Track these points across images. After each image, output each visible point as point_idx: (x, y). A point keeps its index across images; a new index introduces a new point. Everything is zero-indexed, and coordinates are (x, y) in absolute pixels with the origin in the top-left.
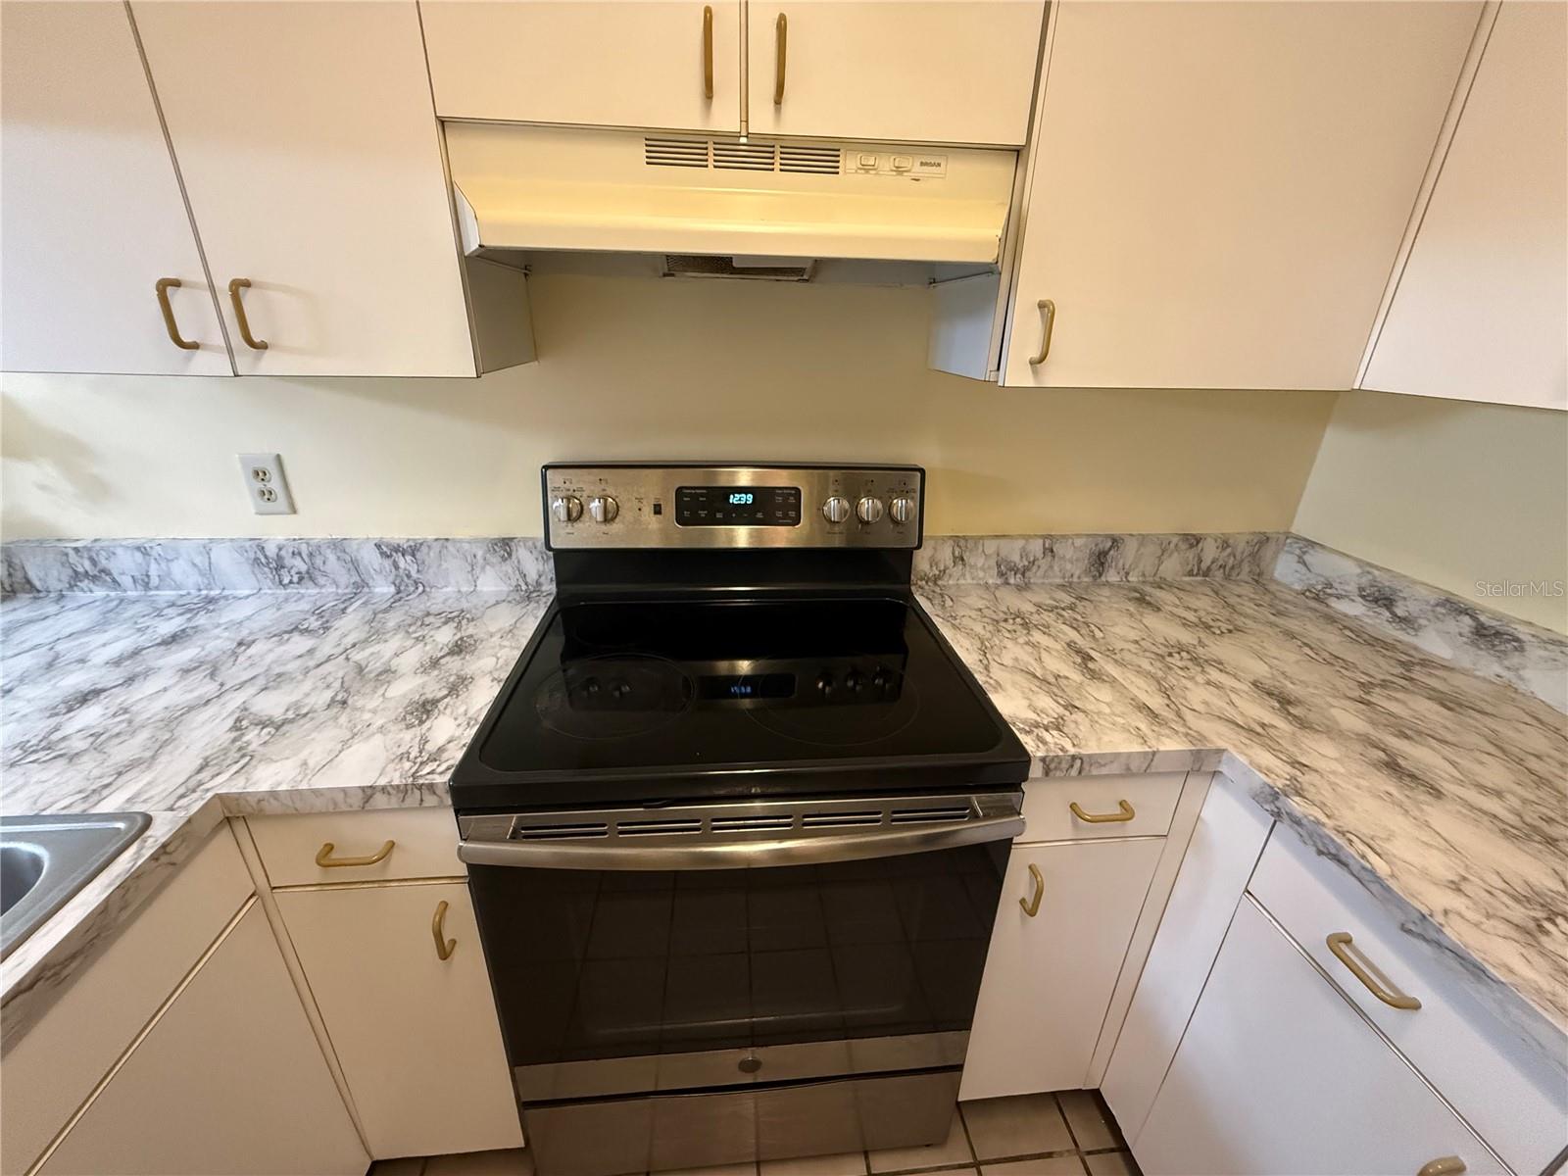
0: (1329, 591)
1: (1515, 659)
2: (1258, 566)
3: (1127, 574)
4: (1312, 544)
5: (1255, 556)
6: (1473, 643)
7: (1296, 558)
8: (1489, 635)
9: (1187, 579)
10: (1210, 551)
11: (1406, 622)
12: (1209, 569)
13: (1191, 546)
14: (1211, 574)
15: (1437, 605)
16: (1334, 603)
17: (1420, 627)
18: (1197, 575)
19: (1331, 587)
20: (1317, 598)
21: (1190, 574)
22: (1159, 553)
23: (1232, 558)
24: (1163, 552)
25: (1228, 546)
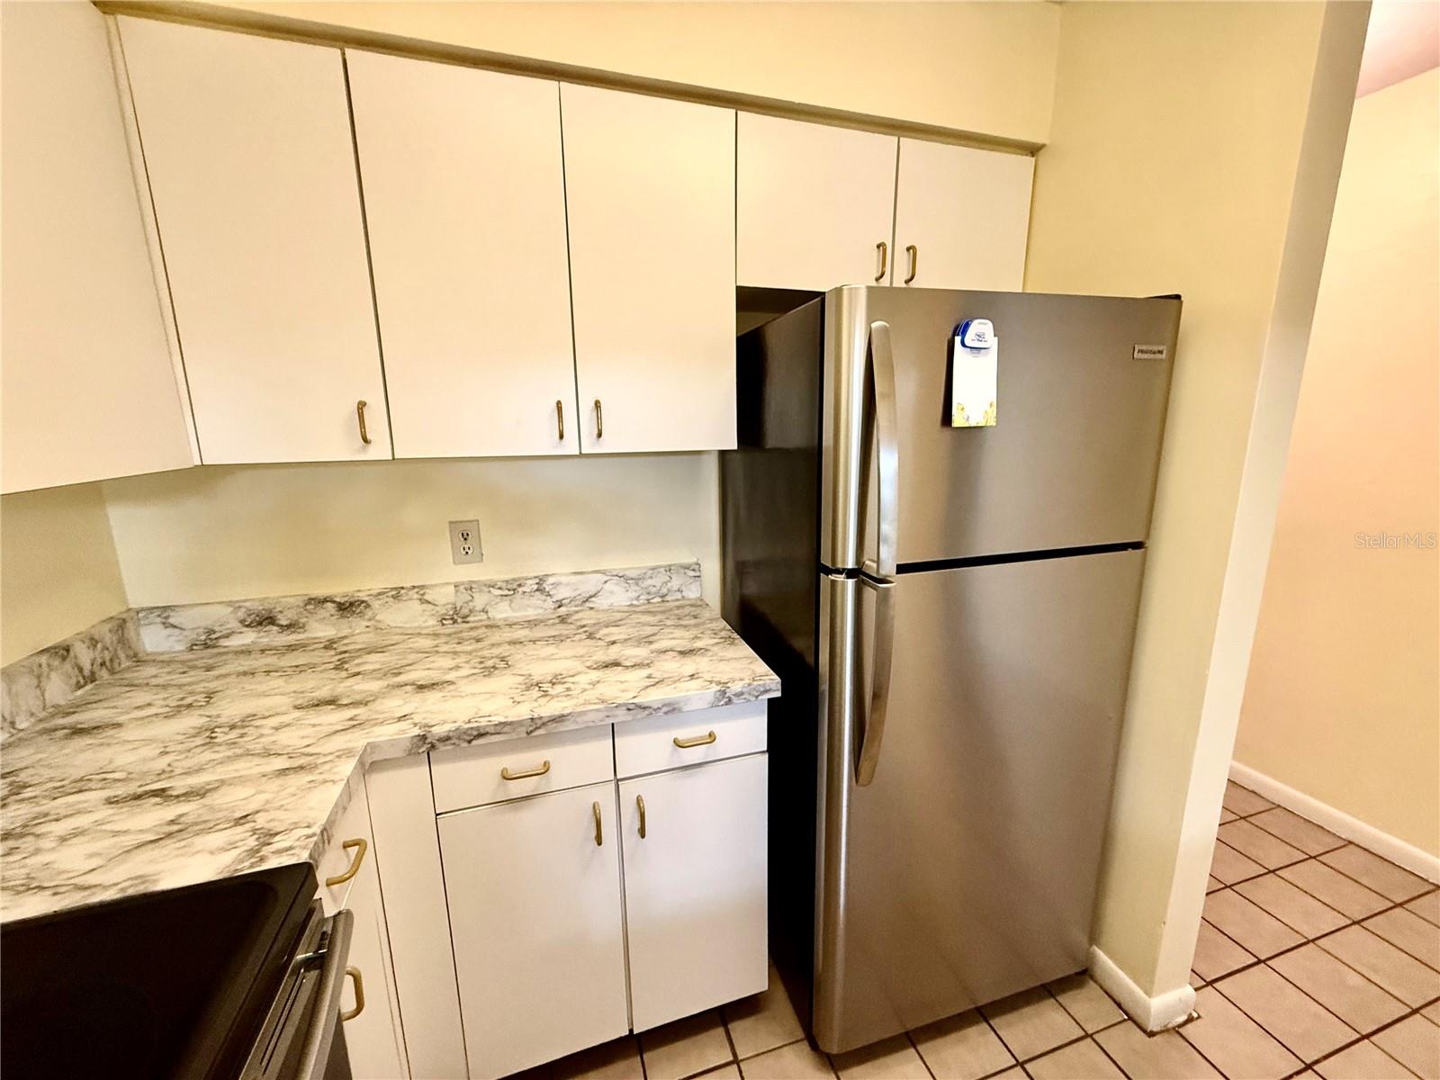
0: (213, 636)
1: (369, 613)
2: (130, 647)
3: (13, 724)
4: (165, 608)
5: (123, 641)
6: (342, 617)
7: (162, 626)
8: (347, 608)
9: (79, 693)
10: (84, 656)
11: (291, 627)
12: (93, 673)
13: (64, 659)
14: (97, 677)
15: (306, 605)
16: (224, 642)
17: (304, 625)
18: (85, 684)
19: (214, 632)
20: (206, 646)
21: (79, 686)
22: (35, 682)
23: (106, 652)
24: (39, 677)
25: (97, 642)
